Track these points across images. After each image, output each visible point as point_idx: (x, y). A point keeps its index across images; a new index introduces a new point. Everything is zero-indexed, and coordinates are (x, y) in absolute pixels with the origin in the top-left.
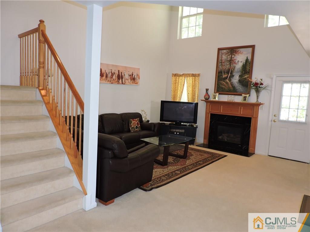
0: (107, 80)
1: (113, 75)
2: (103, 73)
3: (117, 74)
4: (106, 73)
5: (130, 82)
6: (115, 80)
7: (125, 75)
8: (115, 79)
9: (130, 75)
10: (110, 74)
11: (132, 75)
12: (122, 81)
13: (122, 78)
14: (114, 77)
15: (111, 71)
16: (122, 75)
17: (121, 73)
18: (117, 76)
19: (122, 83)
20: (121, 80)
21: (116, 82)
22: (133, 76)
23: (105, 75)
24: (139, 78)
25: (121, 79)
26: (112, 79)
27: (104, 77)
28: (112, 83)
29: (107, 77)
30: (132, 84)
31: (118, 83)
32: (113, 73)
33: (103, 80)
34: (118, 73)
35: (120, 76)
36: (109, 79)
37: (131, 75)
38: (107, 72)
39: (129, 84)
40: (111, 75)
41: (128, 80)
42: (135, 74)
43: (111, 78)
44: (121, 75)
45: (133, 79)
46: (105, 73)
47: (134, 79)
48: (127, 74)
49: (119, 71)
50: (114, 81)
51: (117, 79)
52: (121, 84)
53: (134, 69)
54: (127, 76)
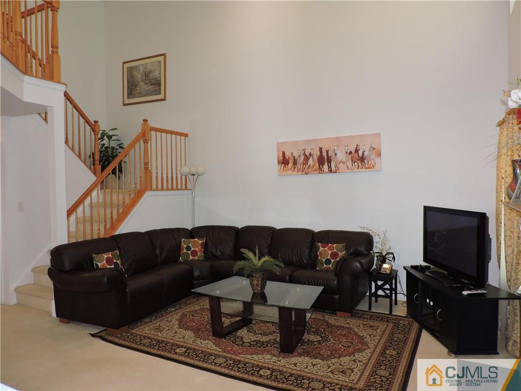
0: (296, 169)
1: (307, 158)
2: (287, 157)
3: (317, 154)
4: (294, 157)
5: (350, 166)
6: (313, 166)
7: (336, 154)
8: (312, 164)
9: (351, 153)
10: (302, 157)
11: (357, 151)
12: (330, 167)
13: (329, 161)
14: (311, 161)
15: (302, 153)
16: (330, 155)
17: (327, 152)
18: (316, 158)
19: (331, 171)
20: (326, 166)
21: (316, 170)
22: (360, 153)
23: (291, 162)
24: (379, 155)
25: (326, 164)
26: (307, 167)
27: (290, 165)
28: (306, 174)
29: (295, 163)
30: (358, 170)
31: (321, 171)
32: (308, 155)
33: (288, 170)
34: (319, 154)
35: (324, 158)
36: (299, 166)
37: (353, 152)
38: (296, 155)
39: (349, 171)
40: (305, 160)
41: (344, 163)
42: (365, 149)
43: (304, 164)
44: (327, 155)
45: (359, 159)
46: (291, 157)
47: (362, 159)
48: (342, 152)
49: (321, 149)
50: (310, 170)
51: (317, 164)
52: (327, 173)
53: (362, 137)
54: (341, 156)
